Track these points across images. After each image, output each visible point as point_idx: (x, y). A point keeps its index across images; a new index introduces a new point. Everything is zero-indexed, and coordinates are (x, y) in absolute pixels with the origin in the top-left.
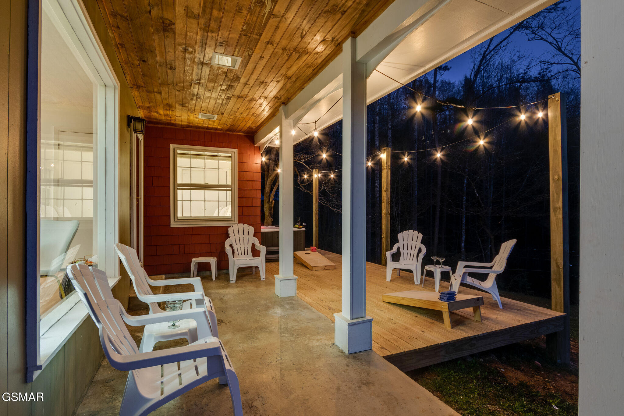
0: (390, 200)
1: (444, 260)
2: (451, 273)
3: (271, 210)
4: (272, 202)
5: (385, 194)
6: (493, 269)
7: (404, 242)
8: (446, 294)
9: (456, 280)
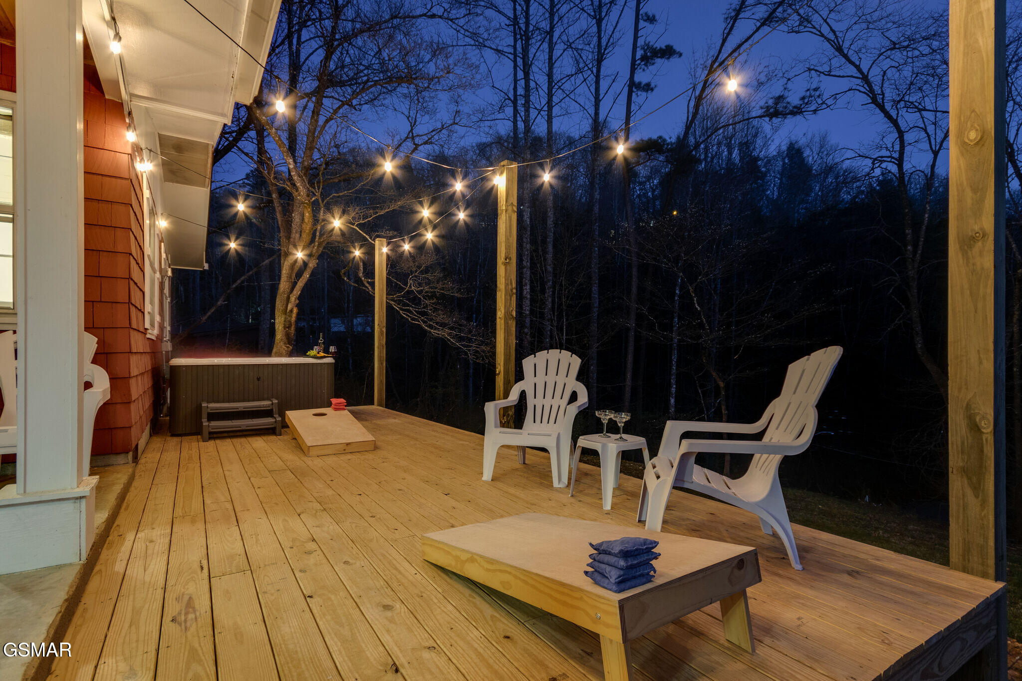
0: (514, 285)
1: (628, 418)
2: (646, 454)
3: (289, 327)
4: (291, 311)
5: (504, 270)
6: (766, 439)
7: (536, 380)
8: (615, 555)
9: (658, 477)
